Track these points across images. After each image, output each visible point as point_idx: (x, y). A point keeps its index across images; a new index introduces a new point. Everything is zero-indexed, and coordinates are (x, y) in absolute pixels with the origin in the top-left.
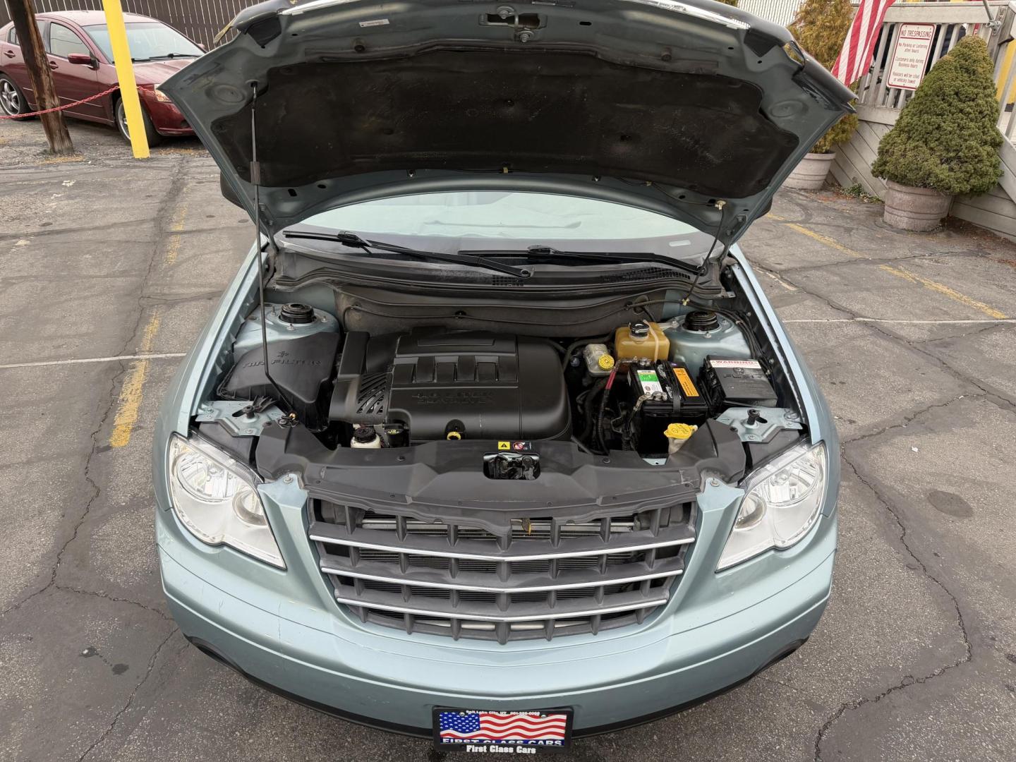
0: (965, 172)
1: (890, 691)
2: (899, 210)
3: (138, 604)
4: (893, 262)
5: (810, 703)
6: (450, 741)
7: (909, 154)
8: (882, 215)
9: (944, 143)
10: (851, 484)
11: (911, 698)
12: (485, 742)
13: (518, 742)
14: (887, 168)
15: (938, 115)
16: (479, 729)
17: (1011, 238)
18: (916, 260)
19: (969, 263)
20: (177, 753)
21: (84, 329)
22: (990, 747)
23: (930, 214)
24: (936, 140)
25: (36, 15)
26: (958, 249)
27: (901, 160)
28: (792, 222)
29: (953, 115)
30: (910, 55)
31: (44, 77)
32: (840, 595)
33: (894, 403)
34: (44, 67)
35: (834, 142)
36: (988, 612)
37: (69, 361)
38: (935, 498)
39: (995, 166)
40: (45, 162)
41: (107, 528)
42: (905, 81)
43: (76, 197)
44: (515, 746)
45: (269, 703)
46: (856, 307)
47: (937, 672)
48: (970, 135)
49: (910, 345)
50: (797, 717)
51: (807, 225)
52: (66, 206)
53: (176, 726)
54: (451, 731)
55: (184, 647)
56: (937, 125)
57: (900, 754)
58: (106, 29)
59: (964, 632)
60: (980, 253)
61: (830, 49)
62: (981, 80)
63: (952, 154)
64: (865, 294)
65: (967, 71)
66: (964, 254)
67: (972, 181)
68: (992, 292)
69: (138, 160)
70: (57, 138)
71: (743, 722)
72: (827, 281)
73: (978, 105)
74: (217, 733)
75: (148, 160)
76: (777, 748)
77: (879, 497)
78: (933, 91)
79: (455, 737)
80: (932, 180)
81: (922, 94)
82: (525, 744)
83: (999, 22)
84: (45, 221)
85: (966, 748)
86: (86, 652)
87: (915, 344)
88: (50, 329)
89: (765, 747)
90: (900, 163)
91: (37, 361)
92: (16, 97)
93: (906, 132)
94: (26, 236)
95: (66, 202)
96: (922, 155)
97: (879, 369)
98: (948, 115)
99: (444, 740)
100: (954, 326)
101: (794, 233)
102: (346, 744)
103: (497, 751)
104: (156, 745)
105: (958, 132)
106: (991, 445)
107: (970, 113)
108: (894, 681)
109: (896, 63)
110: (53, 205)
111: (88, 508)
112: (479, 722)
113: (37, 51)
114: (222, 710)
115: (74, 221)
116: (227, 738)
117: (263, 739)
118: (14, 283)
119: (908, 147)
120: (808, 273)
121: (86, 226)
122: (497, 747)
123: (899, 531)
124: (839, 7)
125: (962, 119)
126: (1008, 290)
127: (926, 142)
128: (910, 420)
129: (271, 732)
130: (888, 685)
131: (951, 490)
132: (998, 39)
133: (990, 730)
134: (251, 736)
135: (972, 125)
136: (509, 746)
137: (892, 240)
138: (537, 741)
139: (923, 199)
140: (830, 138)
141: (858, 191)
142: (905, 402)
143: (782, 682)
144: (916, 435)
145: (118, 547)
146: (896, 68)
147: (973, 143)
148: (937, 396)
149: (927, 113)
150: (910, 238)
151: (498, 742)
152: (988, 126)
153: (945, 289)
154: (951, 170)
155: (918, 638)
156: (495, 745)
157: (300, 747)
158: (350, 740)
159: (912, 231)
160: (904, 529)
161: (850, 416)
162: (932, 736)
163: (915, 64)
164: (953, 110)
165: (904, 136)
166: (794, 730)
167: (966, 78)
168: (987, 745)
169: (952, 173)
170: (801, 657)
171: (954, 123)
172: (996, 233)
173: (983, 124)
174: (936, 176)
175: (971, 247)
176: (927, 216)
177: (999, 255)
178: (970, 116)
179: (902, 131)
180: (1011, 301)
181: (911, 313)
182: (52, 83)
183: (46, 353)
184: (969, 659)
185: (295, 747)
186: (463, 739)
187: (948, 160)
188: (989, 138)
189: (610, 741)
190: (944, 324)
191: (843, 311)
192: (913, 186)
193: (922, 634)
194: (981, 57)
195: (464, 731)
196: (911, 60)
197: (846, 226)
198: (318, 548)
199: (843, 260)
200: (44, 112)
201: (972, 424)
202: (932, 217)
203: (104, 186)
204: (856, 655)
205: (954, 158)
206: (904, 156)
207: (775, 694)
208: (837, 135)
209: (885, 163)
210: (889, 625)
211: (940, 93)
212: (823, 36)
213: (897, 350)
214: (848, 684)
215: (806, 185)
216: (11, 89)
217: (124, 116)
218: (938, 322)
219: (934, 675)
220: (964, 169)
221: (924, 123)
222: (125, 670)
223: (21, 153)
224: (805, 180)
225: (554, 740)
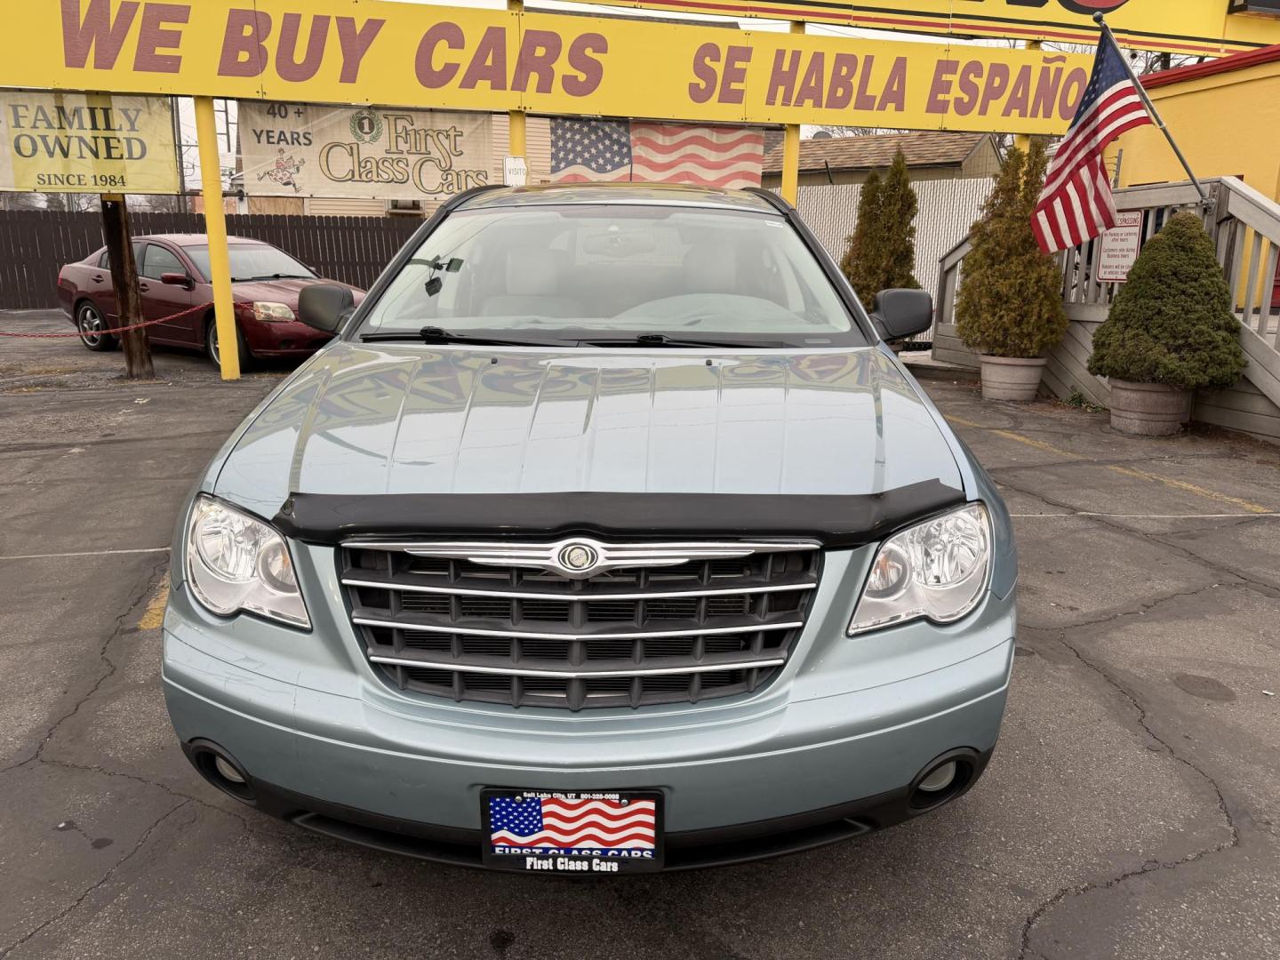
0: (1199, 360)
1: (1125, 876)
2: (1127, 411)
3: (139, 779)
4: (1125, 463)
5: (1016, 889)
6: (504, 851)
7: (1129, 344)
8: (1109, 422)
9: (1169, 329)
10: (1072, 667)
11: (1155, 884)
12: (551, 852)
13: (594, 853)
14: (1105, 362)
15: (1156, 299)
16: (541, 829)
17: (1270, 440)
18: (1153, 462)
19: (1222, 464)
20: (156, 932)
21: (131, 523)
22: (1269, 939)
23: (1167, 414)
24: (1159, 327)
25: (132, 238)
26: (1205, 452)
27: (1120, 351)
28: (998, 429)
29: (1174, 297)
30: (1119, 245)
31: (131, 294)
32: (1058, 776)
33: (1127, 591)
34: (133, 284)
35: (1042, 346)
36: (1260, 796)
37: (106, 552)
38: (1185, 683)
39: (1236, 355)
40: (120, 384)
41: (117, 705)
42: (1116, 273)
43: (147, 413)
44: (589, 859)
45: (288, 881)
46: (1078, 503)
47: (1190, 856)
48: (1198, 319)
49: (1147, 537)
50: (998, 903)
51: (1016, 432)
52: (133, 419)
53: (162, 904)
54: (504, 833)
55: (189, 823)
56: (1157, 310)
57: (1142, 945)
58: (208, 249)
59: (1228, 816)
60: (1233, 454)
61: (1025, 241)
62: (1202, 258)
63: (1181, 342)
64: (1088, 492)
65: (1183, 249)
66: (1214, 456)
67: (1210, 371)
68: (1253, 490)
69: (226, 381)
70: (137, 360)
71: (922, 908)
72: (1041, 480)
73: (1202, 285)
74: (213, 911)
75: (237, 381)
76: (969, 936)
77: (1109, 679)
78: (1147, 273)
79: (512, 845)
80: (1160, 372)
81: (1135, 277)
82: (604, 857)
83: (1214, 200)
84: (108, 432)
85: (1235, 940)
86: (62, 825)
87: (1153, 536)
88: (91, 524)
89: (952, 936)
90: (1119, 354)
91: (68, 552)
92: (98, 325)
93: (1122, 320)
94: (82, 445)
95: (135, 416)
96: (1144, 344)
97: (1107, 559)
98: (1168, 299)
99: (497, 850)
100: (1203, 520)
101: (1002, 438)
102: (382, 925)
103: (566, 868)
104: (131, 923)
105: (1183, 315)
106: (1257, 632)
107: (1195, 295)
108: (1130, 866)
109: (1104, 255)
110: (120, 419)
111: (97, 686)
112: (543, 816)
113: (127, 267)
114: (225, 888)
115: (141, 432)
116: (225, 917)
117: (273, 919)
118: (58, 485)
119: (1126, 336)
120: (1017, 473)
121: (154, 436)
122: (566, 860)
123: (1136, 714)
124: (1029, 197)
125: (1186, 302)
126: (1271, 488)
127: (1147, 330)
128: (1148, 607)
129: (285, 911)
130: (1124, 871)
131: (1205, 674)
132: (1215, 218)
133: (1269, 921)
134: (257, 915)
135: (1199, 307)
136: (582, 859)
137: (1123, 445)
138: (620, 851)
139: (1154, 396)
140: (1036, 339)
141: (1079, 401)
142: (1144, 590)
143: (977, 866)
144: (1158, 621)
145: (126, 723)
146: (1105, 260)
147: (1204, 328)
148: (1183, 585)
149: (1143, 296)
150: (1145, 443)
151: (567, 850)
152: (1219, 308)
153: (1190, 487)
154: (1182, 359)
155: (1165, 821)
156: (563, 857)
157: (320, 928)
158: (387, 921)
159: (1147, 435)
160: (1143, 712)
161: (1070, 603)
162: (1187, 927)
163: (1125, 253)
164: (1173, 291)
165: (1120, 325)
166: (993, 917)
167: (1183, 257)
168: (1266, 937)
169: (1185, 363)
170: (1003, 839)
171: (1177, 306)
172: (1253, 435)
173: (1212, 306)
174: (1165, 367)
175: (1222, 450)
176: (1164, 417)
177: (1258, 457)
178: (1195, 297)
179: (1117, 320)
180: (1275, 497)
181: (1148, 508)
182: (139, 301)
183: (81, 545)
184: (1236, 844)
185: (313, 929)
186: (521, 847)
187: (1177, 349)
188: (1222, 322)
189: (739, 927)
190: (1190, 519)
191: (1061, 506)
192: (1139, 381)
193: (1168, 817)
194: (1197, 233)
195: (521, 834)
196: (1120, 250)
197: (1065, 432)
198: (352, 598)
199: (1061, 461)
200: (125, 329)
201: (1232, 612)
202: (1169, 418)
203: (182, 403)
204: (1078, 838)
205: (1183, 345)
206: (1123, 346)
207: (966, 879)
208: (1045, 336)
209: (1102, 358)
210: (1125, 808)
211: (1155, 273)
212: (1014, 228)
213: (1130, 541)
214: (1068, 869)
215: (1015, 395)
216: (94, 316)
217: (216, 339)
218: (1183, 516)
219: (1187, 860)
220: (1197, 357)
221: (1140, 308)
222: (108, 844)
223: (93, 378)
224: (1013, 390)
225: (642, 850)
